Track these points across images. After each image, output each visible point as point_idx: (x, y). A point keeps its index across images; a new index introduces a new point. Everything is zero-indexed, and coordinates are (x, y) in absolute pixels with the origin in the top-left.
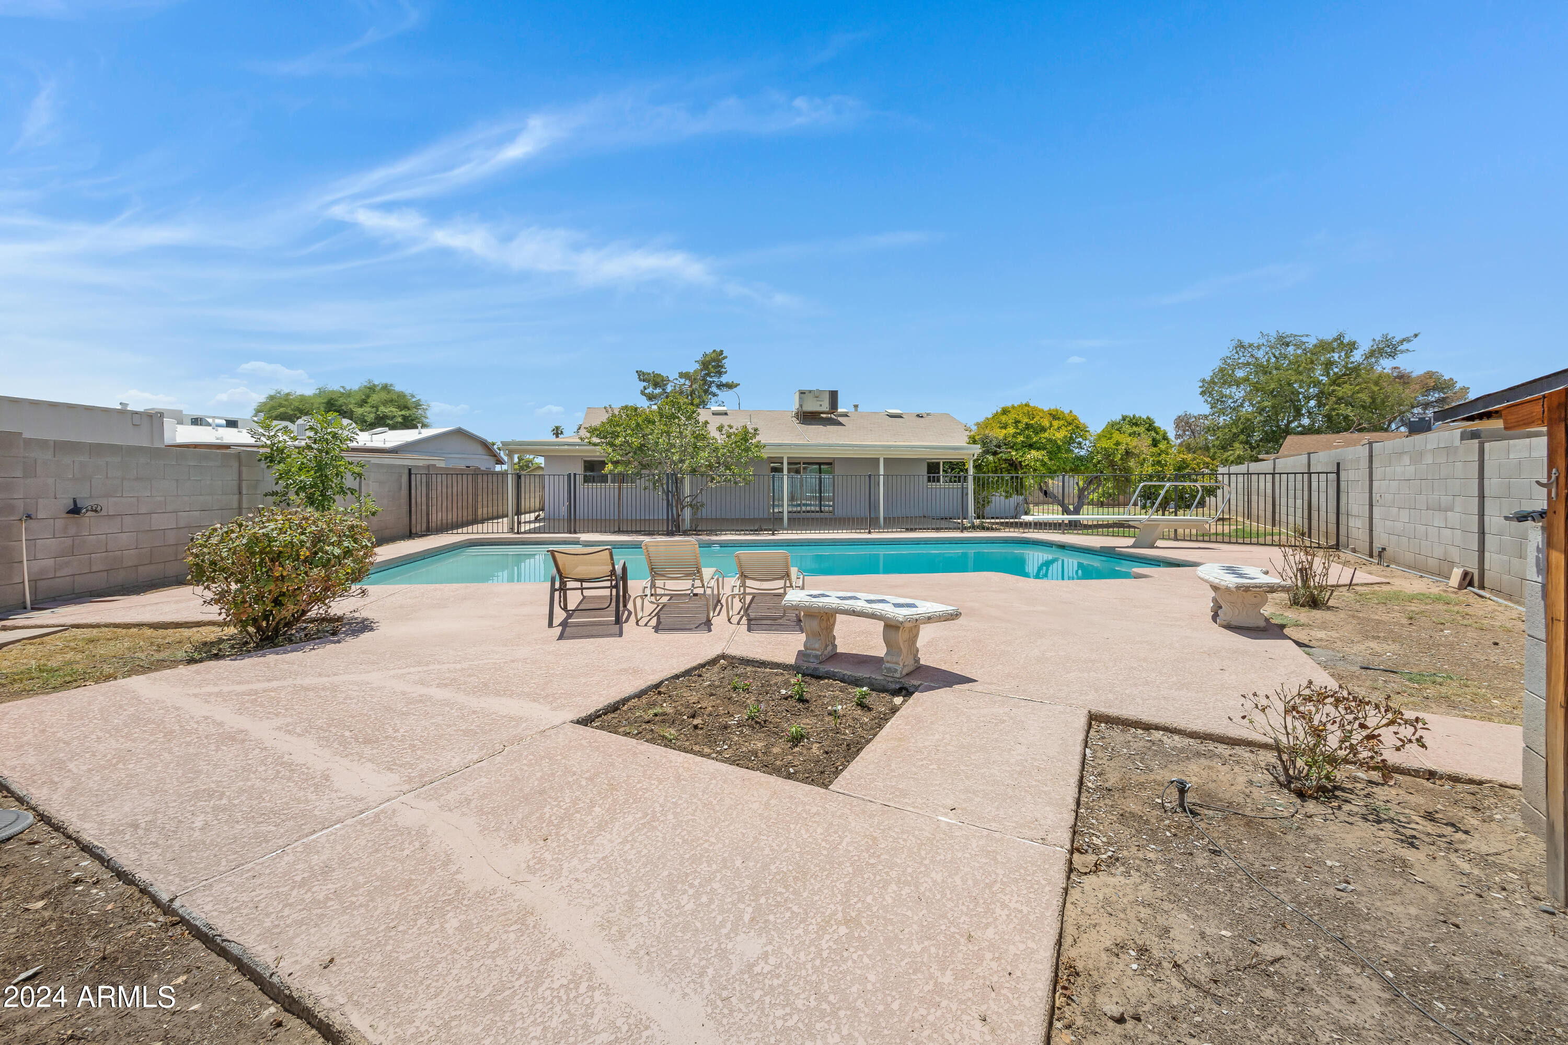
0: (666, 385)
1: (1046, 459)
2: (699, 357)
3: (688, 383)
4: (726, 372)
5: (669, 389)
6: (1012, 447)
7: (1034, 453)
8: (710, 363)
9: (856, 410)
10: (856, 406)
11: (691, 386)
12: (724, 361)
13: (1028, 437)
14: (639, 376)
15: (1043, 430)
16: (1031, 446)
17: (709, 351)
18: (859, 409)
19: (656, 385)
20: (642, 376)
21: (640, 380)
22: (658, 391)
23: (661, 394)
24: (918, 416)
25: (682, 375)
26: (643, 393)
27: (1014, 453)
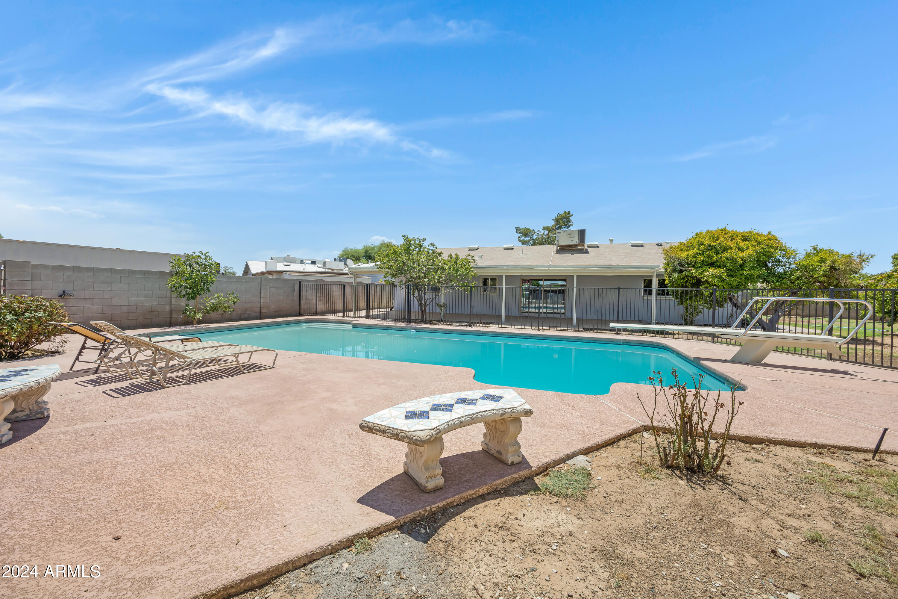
0: (532, 235)
1: (724, 276)
2: (554, 216)
3: (546, 232)
4: (572, 225)
5: (535, 237)
6: (693, 266)
7: (713, 271)
8: (561, 219)
9: (611, 243)
10: (611, 240)
11: (548, 235)
12: (571, 218)
13: (709, 257)
14: (517, 230)
15: (725, 250)
16: (712, 265)
17: (561, 212)
18: (613, 242)
19: (526, 235)
20: (518, 230)
21: (517, 233)
22: (527, 239)
23: (530, 241)
24: (657, 245)
25: (544, 228)
26: (519, 240)
27: (693, 271)
